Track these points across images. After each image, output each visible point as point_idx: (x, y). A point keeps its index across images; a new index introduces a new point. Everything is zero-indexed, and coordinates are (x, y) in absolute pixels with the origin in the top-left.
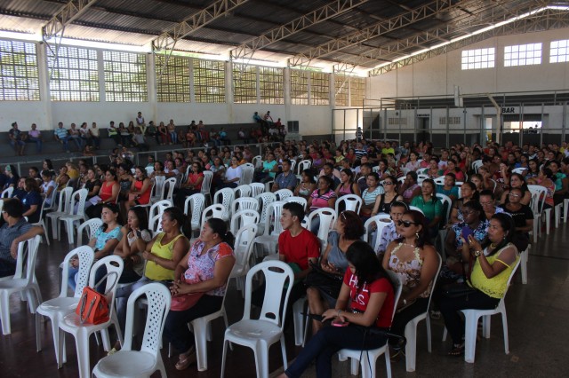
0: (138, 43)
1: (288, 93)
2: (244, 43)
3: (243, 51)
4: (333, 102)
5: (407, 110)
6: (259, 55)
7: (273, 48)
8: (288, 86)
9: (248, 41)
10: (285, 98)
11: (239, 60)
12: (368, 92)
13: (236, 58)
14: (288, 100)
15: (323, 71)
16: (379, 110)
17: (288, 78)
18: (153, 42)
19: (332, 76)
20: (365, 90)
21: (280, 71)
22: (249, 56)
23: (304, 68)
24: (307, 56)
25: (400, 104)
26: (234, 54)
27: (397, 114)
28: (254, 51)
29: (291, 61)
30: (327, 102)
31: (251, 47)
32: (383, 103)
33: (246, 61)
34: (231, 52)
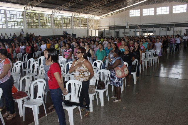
0: (19, 8)
1: (73, 25)
2: (57, 8)
3: (57, 11)
4: (88, 27)
5: (112, 30)
6: (62, 12)
7: (67, 9)
8: (73, 23)
9: (58, 7)
10: (72, 26)
11: (55, 14)
12: (100, 24)
13: (54, 13)
14: (73, 27)
15: (85, 17)
16: (103, 30)
17: (72, 20)
18: (25, 8)
19: (88, 19)
21: (70, 17)
22: (59, 12)
23: (78, 16)
24: (79, 12)
25: (110, 28)
26: (54, 12)
27: (109, 31)
28: (60, 11)
29: (74, 14)
30: (86, 27)
31: (59, 9)
32: (105, 28)
33: (58, 14)
34: (53, 11)
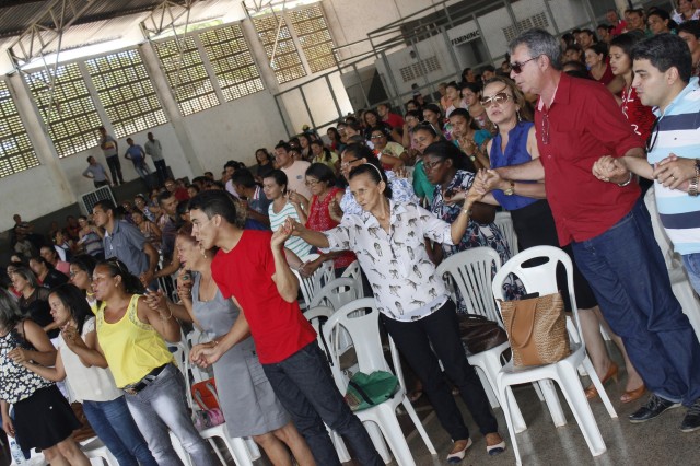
1: (167, 96)
2: (33, 22)
3: (37, 41)
4: (270, 79)
5: (432, 38)
6: (74, 36)
7: (98, 10)
8: (162, 82)
9: (41, 15)
10: (164, 107)
11: (36, 63)
12: (337, 31)
13: (27, 59)
14: (173, 110)
15: (226, 20)
16: (371, 61)
17: (155, 65)
19: (248, 24)
20: (329, 28)
21: (133, 55)
22: (54, 46)
23: (180, 31)
25: (412, 31)
26: (19, 53)
27: (413, 54)
28: (60, 33)
29: (149, 25)
30: (259, 84)
31: (52, 26)
32: (376, 41)
33: (51, 60)
34: (10, 50)
